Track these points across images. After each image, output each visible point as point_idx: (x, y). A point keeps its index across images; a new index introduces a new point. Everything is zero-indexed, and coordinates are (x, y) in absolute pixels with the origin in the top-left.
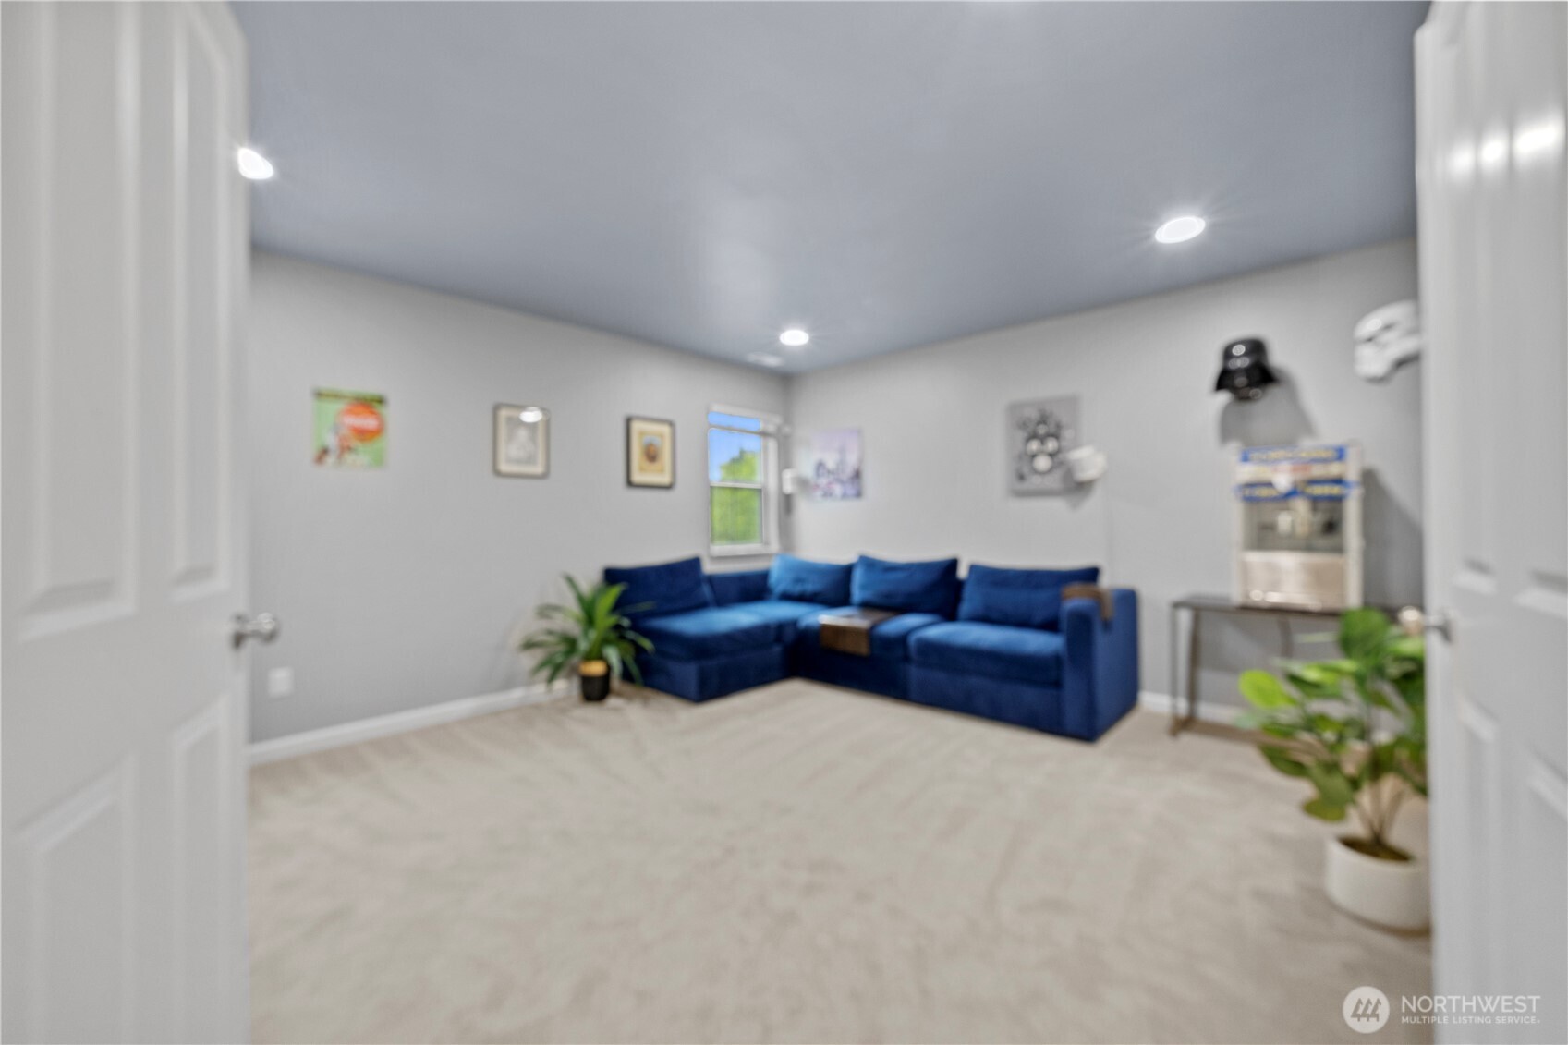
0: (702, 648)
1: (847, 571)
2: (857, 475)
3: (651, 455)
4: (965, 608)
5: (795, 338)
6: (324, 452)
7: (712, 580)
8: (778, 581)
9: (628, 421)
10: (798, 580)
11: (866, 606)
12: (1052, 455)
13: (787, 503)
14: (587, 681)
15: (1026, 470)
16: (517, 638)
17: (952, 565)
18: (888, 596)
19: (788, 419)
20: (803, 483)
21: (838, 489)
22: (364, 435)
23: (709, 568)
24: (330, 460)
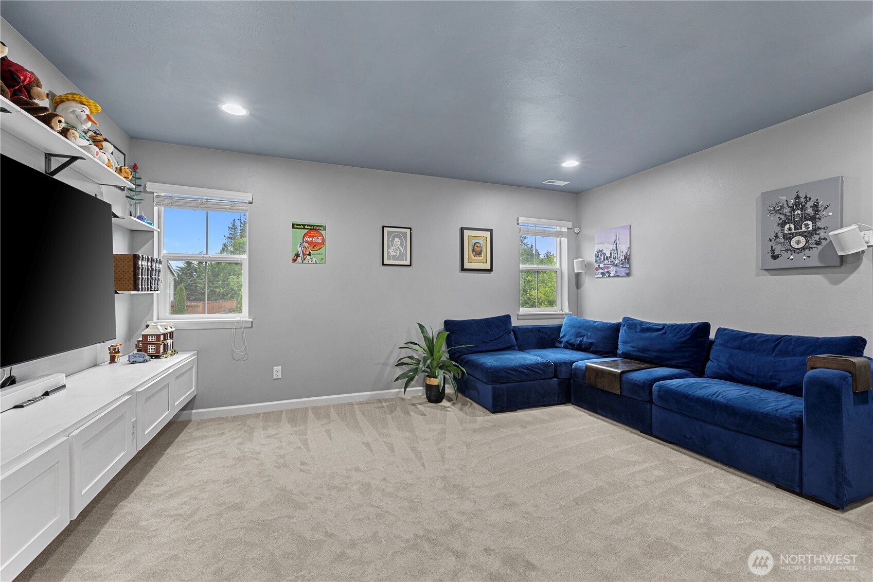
0: (497, 376)
1: (616, 328)
2: (627, 259)
3: (477, 252)
4: (710, 366)
5: (571, 163)
6: (297, 255)
7: (516, 330)
8: (566, 335)
9: (462, 230)
10: (578, 335)
11: (626, 356)
12: (807, 235)
13: (577, 281)
14: (429, 388)
15: (778, 250)
16: (394, 360)
17: (706, 327)
18: (644, 350)
19: (577, 223)
20: (587, 266)
21: (613, 270)
22: (314, 245)
23: (515, 323)
24: (299, 259)
